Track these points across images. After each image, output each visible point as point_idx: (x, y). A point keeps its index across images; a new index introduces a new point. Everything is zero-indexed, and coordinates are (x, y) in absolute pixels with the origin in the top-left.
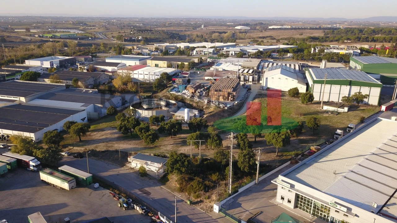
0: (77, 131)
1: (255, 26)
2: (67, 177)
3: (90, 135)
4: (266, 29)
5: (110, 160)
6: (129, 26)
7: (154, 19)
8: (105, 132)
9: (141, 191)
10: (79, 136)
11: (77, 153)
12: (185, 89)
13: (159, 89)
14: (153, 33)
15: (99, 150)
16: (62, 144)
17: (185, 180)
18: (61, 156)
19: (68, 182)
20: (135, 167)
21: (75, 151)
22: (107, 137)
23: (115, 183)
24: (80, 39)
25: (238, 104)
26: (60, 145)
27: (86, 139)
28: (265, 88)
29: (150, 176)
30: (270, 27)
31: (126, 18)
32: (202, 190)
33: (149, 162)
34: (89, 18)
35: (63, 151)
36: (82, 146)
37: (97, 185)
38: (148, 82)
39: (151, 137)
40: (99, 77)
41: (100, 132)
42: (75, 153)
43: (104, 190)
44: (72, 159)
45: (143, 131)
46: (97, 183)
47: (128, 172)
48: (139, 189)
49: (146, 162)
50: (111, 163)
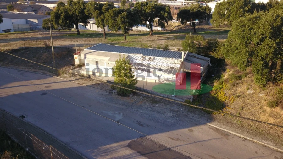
15: (8, 48)
33: (137, 57)
47: (77, 85)
48: (129, 141)
49: (129, 56)
50: (30, 69)
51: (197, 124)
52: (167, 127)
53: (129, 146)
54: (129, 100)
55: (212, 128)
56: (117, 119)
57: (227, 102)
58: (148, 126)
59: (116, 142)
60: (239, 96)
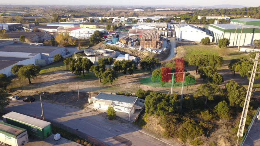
0: (26, 73)
1: (147, 9)
2: (14, 128)
3: (40, 78)
4: (155, 11)
5: (67, 102)
6: (60, 9)
7: (77, 6)
8: (55, 74)
9: (117, 140)
10: (29, 77)
11: (28, 96)
12: (118, 41)
13: (95, 43)
14: (79, 13)
15: (52, 92)
16: (10, 88)
17: (173, 122)
18: (8, 100)
19: (17, 136)
20: (98, 109)
21: (25, 95)
22: (58, 79)
23: (80, 130)
24: (25, 16)
25: (166, 51)
26: (8, 89)
27: (37, 82)
28: (180, 40)
29: (120, 118)
30: (156, 10)
31: (58, 6)
32: (201, 135)
33: (116, 102)
34: (30, 6)
35: (10, 95)
36: (33, 88)
37: (57, 136)
38: (84, 39)
39: (110, 75)
40: (43, 35)
41: (50, 75)
42: (24, 97)
43: (68, 142)
44: (21, 103)
45: (100, 69)
46: (57, 134)
47: (92, 115)
48: (113, 137)
49: (113, 102)
50: (68, 105)
51: (135, 131)
52: (125, 132)
53: (113, 138)
54: (113, 122)
55: (139, 132)
56: (109, 130)
57: (147, 122)
58: (119, 132)
59: (109, 137)
60: (150, 120)
